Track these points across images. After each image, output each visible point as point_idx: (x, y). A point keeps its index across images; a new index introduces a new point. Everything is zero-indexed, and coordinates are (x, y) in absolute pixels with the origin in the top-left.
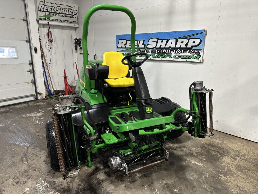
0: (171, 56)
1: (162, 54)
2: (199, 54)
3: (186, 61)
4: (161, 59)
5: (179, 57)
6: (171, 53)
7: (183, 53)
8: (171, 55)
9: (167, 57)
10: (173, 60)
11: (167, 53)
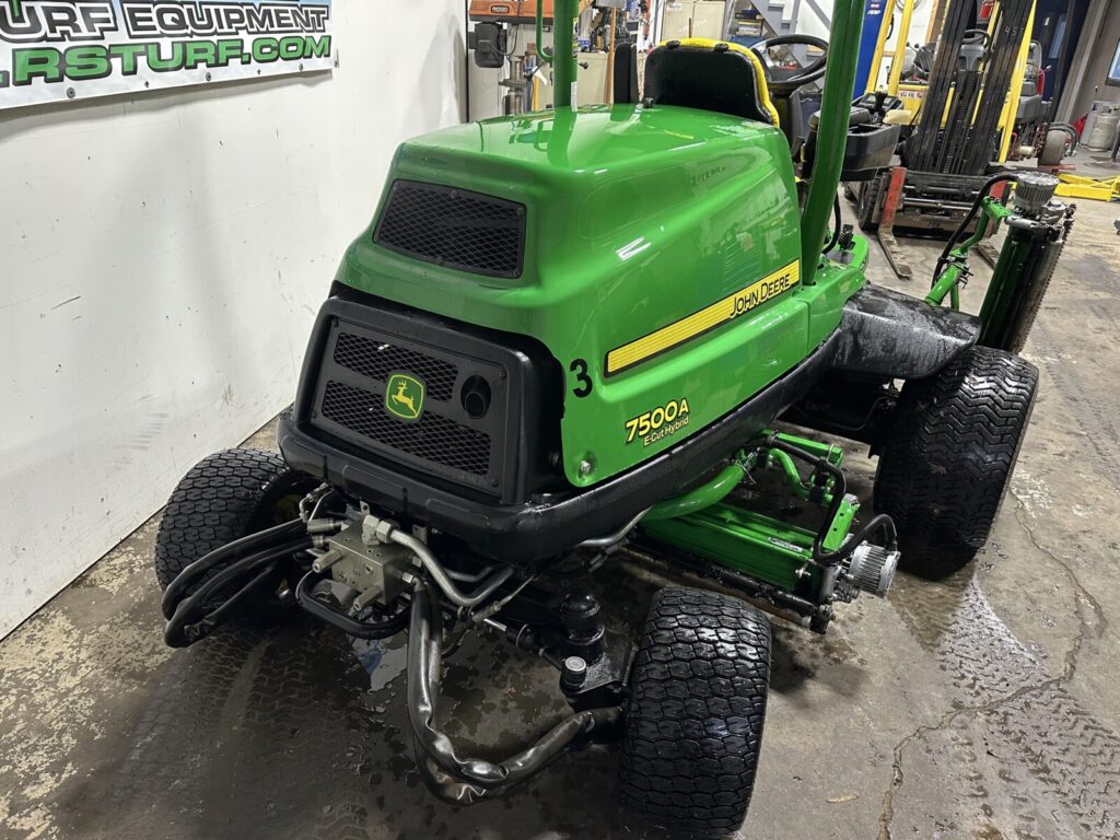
0: (242, 48)
1: (195, 38)
2: (324, 31)
3: (298, 71)
4: (209, 77)
5: (275, 53)
6: (234, 25)
7: (280, 25)
8: (242, 41)
9: (230, 60)
10: (256, 75)
11: (215, 33)
